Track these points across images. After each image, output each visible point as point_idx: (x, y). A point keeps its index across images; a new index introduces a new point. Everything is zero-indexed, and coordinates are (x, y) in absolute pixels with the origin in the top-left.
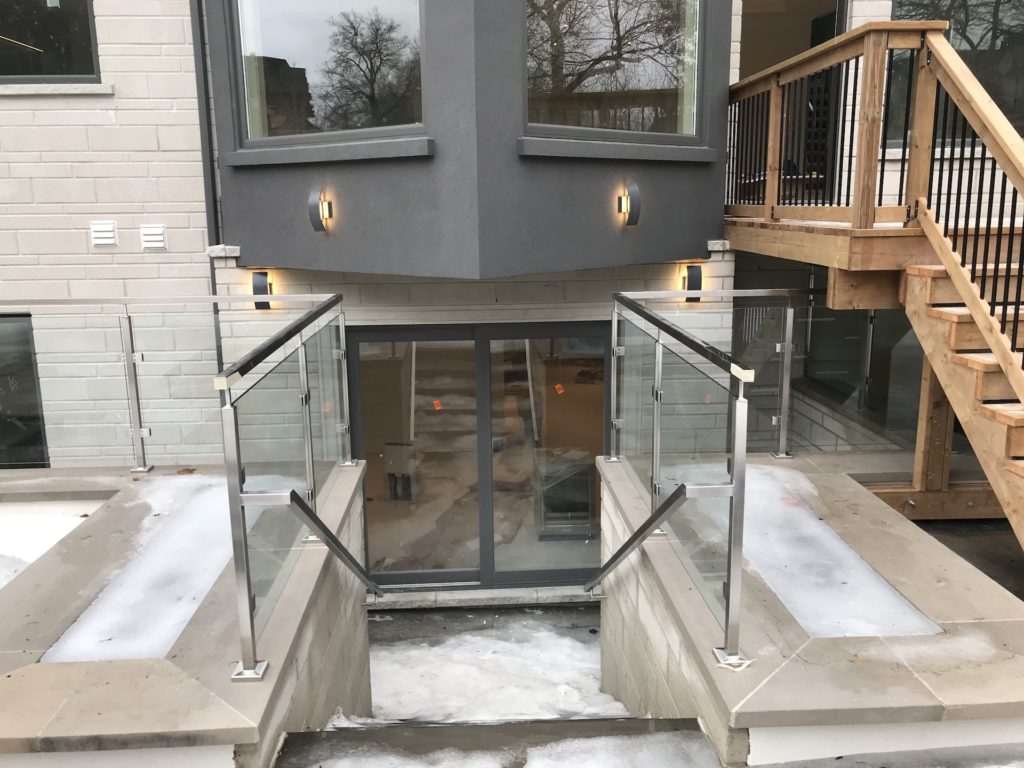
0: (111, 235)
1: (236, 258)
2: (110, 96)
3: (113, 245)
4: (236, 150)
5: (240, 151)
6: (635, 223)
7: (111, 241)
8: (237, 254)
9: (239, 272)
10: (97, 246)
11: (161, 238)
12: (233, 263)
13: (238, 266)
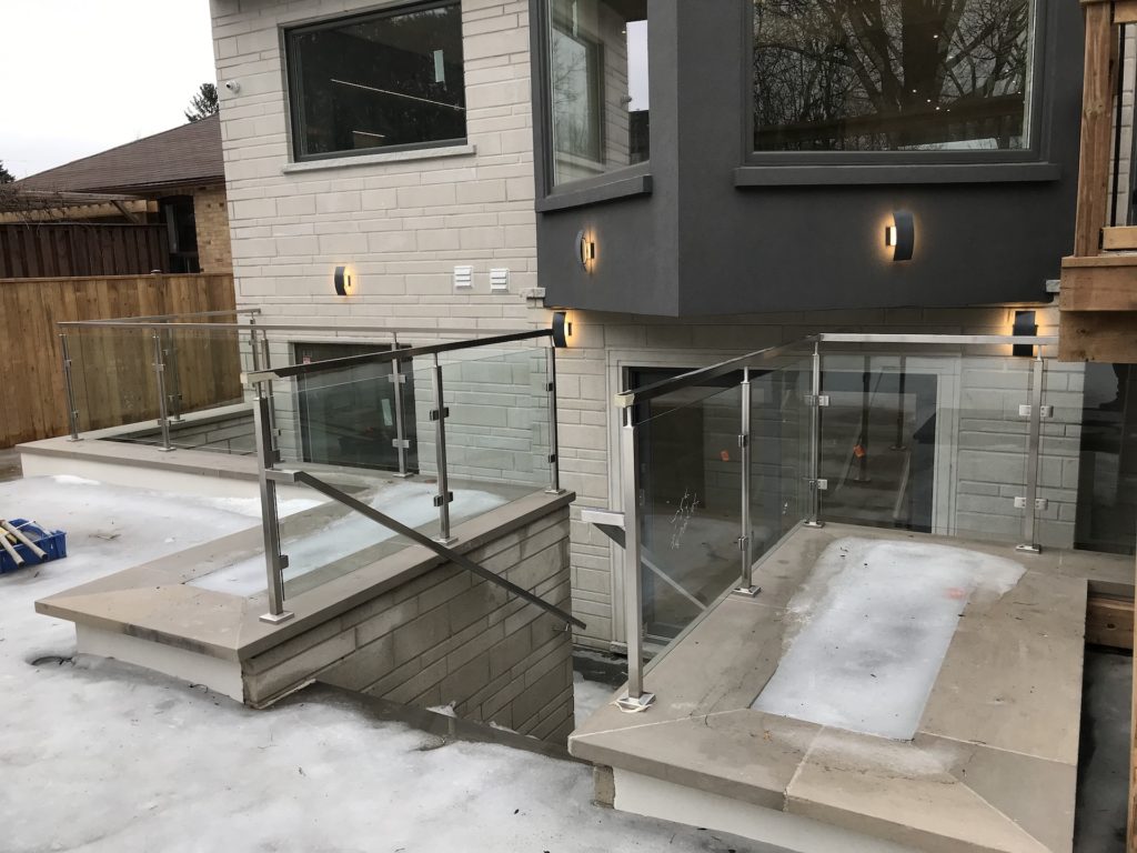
0: (468, 278)
1: (543, 299)
2: (473, 155)
3: (470, 287)
4: (544, 197)
5: (549, 197)
6: (909, 257)
7: (468, 284)
8: (543, 295)
9: (545, 311)
10: (459, 288)
11: (504, 281)
12: (540, 304)
13: (545, 307)
